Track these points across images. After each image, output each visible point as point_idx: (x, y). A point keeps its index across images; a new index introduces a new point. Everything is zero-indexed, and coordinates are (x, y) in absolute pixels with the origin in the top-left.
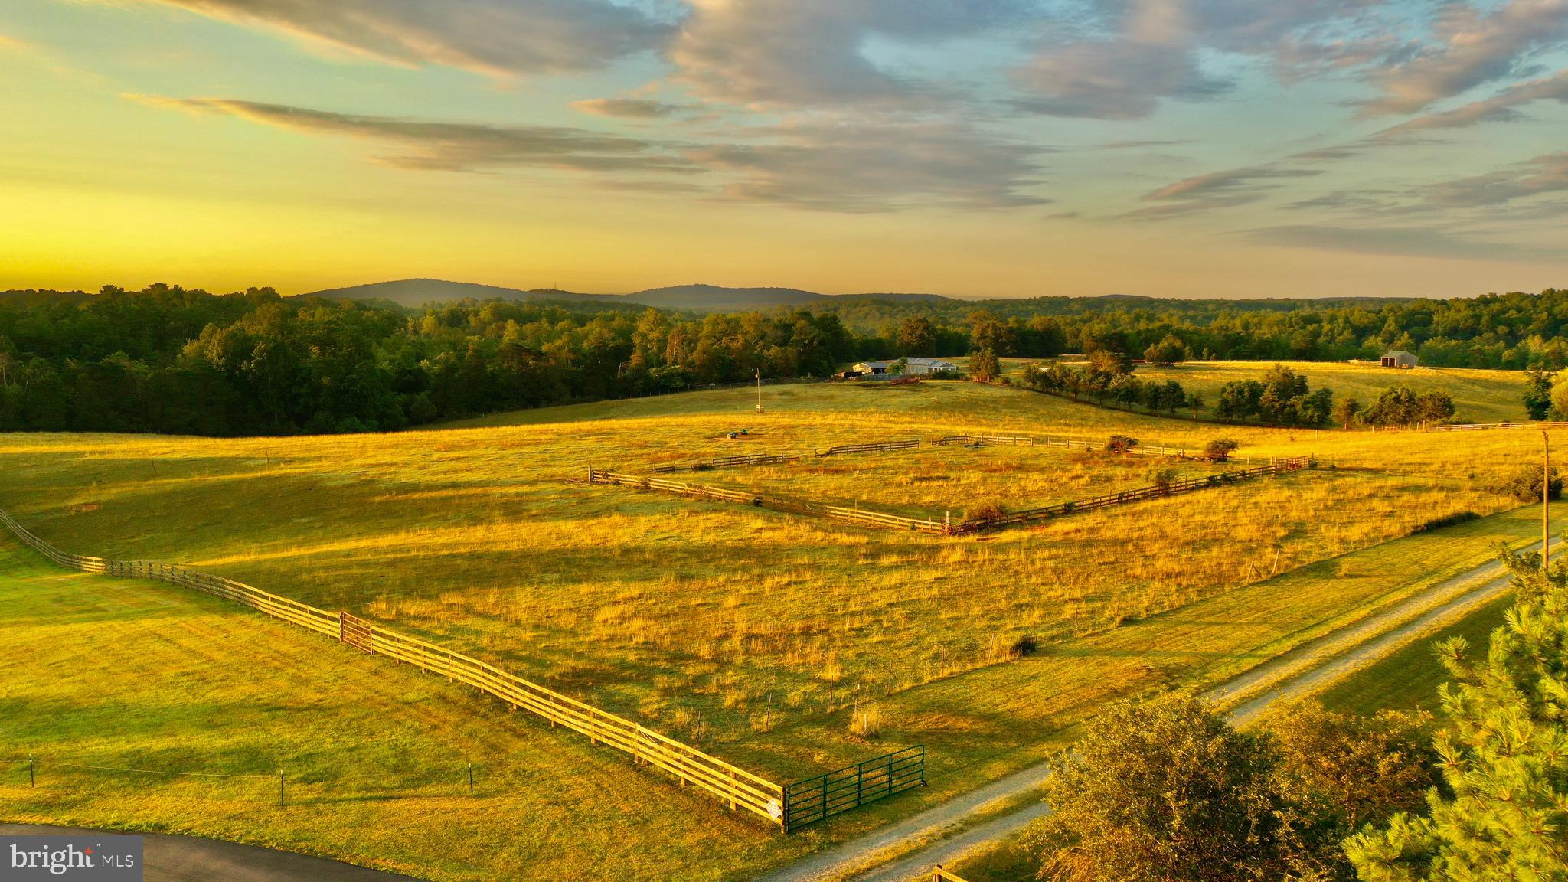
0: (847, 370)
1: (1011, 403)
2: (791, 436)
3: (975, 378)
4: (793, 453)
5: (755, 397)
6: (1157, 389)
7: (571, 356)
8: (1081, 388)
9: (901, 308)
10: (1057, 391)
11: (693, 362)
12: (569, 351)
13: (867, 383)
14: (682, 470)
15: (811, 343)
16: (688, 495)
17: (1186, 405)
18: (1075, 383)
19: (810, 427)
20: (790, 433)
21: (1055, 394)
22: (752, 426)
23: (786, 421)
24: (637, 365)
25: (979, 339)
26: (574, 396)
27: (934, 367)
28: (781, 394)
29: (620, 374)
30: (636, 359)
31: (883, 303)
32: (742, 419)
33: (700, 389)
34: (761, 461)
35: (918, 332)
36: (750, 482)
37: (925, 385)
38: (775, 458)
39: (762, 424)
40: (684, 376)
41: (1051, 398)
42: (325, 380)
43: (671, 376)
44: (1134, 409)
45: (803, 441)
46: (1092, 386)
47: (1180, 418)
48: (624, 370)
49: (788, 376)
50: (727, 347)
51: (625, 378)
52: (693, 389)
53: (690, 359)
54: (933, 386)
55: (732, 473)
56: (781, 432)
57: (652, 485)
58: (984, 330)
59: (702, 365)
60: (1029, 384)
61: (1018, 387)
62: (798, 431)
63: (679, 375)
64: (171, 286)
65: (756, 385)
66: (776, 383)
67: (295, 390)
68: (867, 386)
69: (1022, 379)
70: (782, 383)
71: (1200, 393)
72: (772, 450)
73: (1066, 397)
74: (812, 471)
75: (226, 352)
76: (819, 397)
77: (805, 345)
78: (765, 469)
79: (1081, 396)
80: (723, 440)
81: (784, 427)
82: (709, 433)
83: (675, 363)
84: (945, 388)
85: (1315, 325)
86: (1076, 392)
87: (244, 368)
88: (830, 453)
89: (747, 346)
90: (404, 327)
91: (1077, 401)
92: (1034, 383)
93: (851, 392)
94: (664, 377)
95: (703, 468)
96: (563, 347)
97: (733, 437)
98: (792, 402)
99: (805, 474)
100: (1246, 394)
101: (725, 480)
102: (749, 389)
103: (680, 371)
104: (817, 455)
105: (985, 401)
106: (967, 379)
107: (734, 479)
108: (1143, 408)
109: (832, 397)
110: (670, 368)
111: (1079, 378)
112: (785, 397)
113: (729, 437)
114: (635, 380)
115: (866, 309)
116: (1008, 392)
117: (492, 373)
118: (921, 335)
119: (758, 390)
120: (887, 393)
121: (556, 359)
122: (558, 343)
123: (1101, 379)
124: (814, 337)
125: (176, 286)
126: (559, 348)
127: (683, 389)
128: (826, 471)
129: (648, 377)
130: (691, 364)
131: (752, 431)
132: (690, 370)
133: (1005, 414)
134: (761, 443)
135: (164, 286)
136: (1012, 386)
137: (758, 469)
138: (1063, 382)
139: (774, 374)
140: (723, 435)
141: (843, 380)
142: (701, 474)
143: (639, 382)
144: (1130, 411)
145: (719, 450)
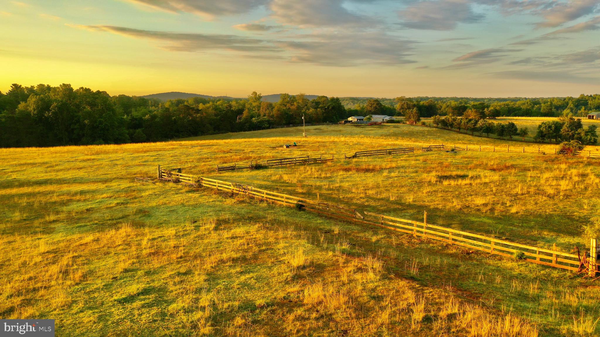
0: (346, 120)
1: (430, 133)
2: (324, 146)
3: (408, 122)
4: (328, 157)
5: (302, 131)
6: (503, 126)
7: (214, 111)
8: (463, 127)
9: (361, 101)
10: (450, 128)
11: (273, 115)
12: (213, 109)
13: (356, 125)
14: (240, 169)
15: (328, 107)
16: (232, 195)
17: (518, 134)
18: (459, 124)
19: (334, 142)
20: (323, 145)
21: (448, 130)
22: (300, 142)
23: (319, 139)
24: (247, 116)
25: (400, 109)
26: (215, 131)
27: (385, 119)
28: (315, 129)
29: (238, 121)
30: (245, 114)
31: (354, 100)
32: (293, 139)
33: (276, 128)
34: (305, 162)
35: (375, 106)
36: (295, 181)
37: (385, 125)
38: (315, 160)
39: (306, 141)
40: (268, 122)
41: (448, 131)
42: (86, 122)
43: (262, 122)
44: (490, 136)
45: (332, 149)
46: (468, 125)
47: (515, 140)
48: (240, 119)
49: (318, 122)
50: (289, 108)
51: (240, 122)
52: (273, 128)
53: (271, 114)
54: (389, 126)
55: (280, 171)
56: (318, 144)
57: (204, 184)
58: (402, 105)
59: (277, 117)
60: (435, 125)
61: (430, 126)
62: (327, 144)
63: (266, 121)
64: (46, 85)
65: (302, 126)
66: (313, 125)
67: (72, 127)
68: (357, 126)
69: (432, 123)
70: (315, 125)
71: (526, 128)
72: (313, 154)
73: (454, 131)
74: (347, 170)
75: (38, 107)
76: (334, 131)
77: (325, 108)
78: (308, 168)
79: (461, 130)
80: (281, 149)
81: (319, 142)
82: (274, 145)
83: (264, 116)
84: (395, 127)
85: (538, 105)
86: (459, 128)
87: (46, 115)
88: (355, 156)
89: (298, 108)
90: (158, 107)
91: (461, 133)
92: (438, 124)
93: (348, 128)
94: (259, 122)
95: (258, 167)
96: (210, 107)
97: (287, 147)
98: (321, 133)
99: (341, 173)
100: (553, 128)
101: (273, 178)
102: (299, 128)
103: (267, 119)
104: (346, 158)
105: (417, 133)
106: (404, 123)
107: (281, 177)
108: (495, 136)
109: (340, 131)
110: (262, 118)
111: (461, 122)
112: (317, 131)
113: (285, 147)
114: (245, 123)
115: (347, 102)
116: (426, 129)
117: (175, 119)
118: (375, 107)
119: (304, 128)
120: (367, 129)
121: (206, 113)
122: (208, 105)
123: (473, 122)
124: (330, 105)
125: (48, 85)
126: (208, 108)
127: (268, 128)
128: (358, 170)
129: (251, 122)
130: (272, 116)
131: (300, 144)
132: (271, 119)
133: (430, 138)
134: (304, 150)
135: (43, 85)
136: (427, 126)
137: (302, 168)
138: (453, 124)
139: (311, 121)
140: (282, 146)
141: (344, 124)
142: (255, 173)
143: (247, 124)
144: (488, 137)
145: (276, 154)
